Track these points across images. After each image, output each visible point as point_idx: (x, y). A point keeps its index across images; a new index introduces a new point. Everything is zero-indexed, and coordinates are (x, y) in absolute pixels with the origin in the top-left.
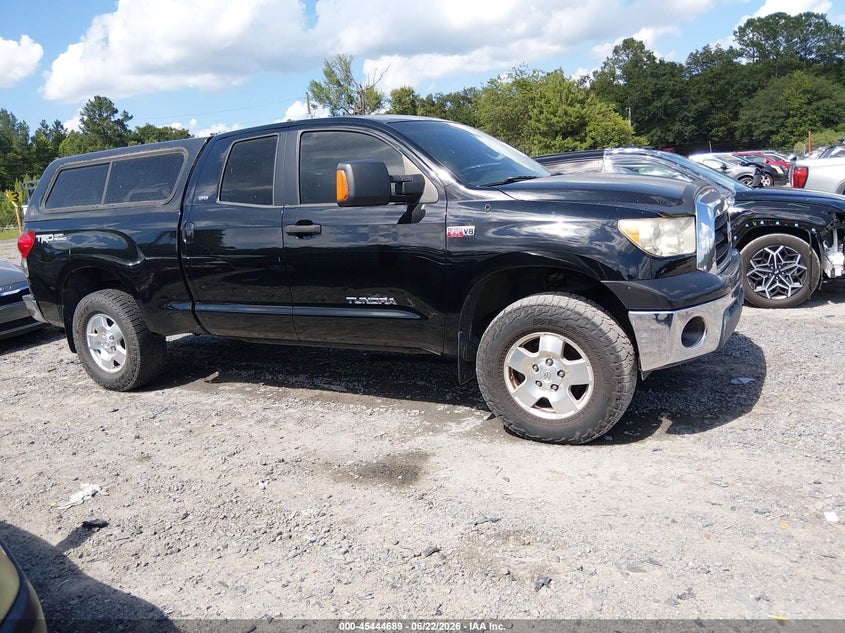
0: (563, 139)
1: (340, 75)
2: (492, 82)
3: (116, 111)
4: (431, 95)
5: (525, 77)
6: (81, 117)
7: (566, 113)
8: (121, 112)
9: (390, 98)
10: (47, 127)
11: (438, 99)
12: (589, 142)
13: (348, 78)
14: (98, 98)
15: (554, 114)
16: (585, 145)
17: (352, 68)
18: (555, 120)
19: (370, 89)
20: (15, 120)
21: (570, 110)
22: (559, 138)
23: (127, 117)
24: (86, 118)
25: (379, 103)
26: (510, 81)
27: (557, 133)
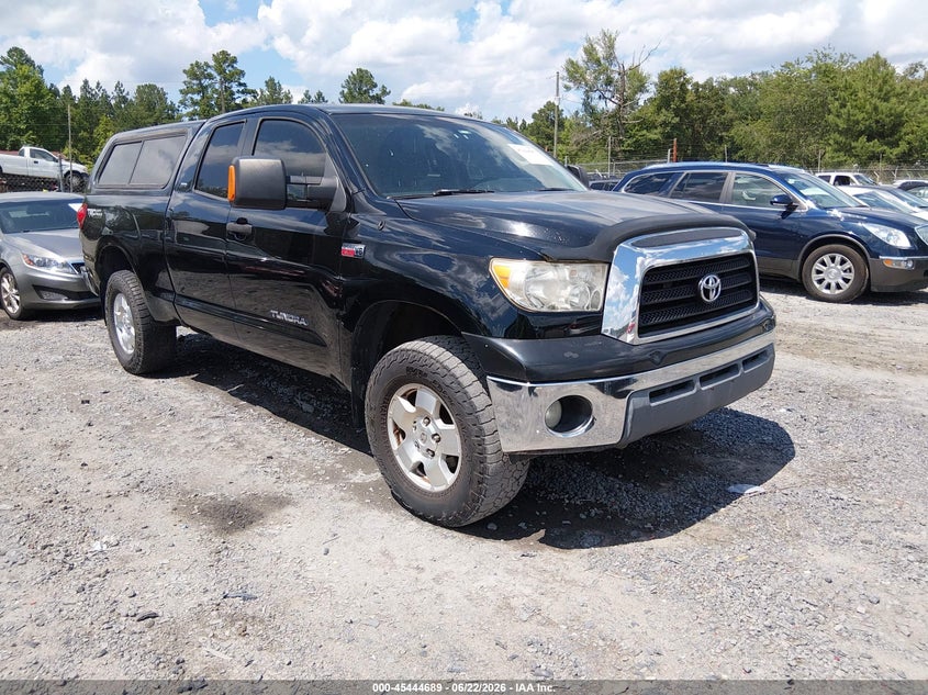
0: (868, 140)
1: (601, 52)
2: (787, 66)
3: (375, 86)
4: (712, 78)
5: (829, 61)
6: (341, 89)
7: (876, 108)
8: (380, 86)
9: (657, 80)
10: (310, 97)
11: (720, 83)
12: (903, 147)
13: (610, 57)
14: (359, 70)
15: (861, 109)
16: (896, 151)
17: (617, 45)
18: (860, 116)
19: (635, 69)
20: (280, 89)
21: (883, 106)
22: (863, 139)
23: (385, 92)
24: (346, 91)
25: (643, 86)
26: (810, 66)
27: (861, 133)
